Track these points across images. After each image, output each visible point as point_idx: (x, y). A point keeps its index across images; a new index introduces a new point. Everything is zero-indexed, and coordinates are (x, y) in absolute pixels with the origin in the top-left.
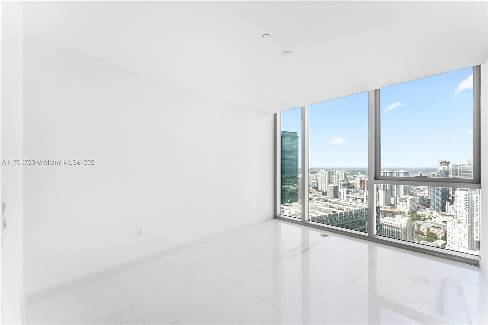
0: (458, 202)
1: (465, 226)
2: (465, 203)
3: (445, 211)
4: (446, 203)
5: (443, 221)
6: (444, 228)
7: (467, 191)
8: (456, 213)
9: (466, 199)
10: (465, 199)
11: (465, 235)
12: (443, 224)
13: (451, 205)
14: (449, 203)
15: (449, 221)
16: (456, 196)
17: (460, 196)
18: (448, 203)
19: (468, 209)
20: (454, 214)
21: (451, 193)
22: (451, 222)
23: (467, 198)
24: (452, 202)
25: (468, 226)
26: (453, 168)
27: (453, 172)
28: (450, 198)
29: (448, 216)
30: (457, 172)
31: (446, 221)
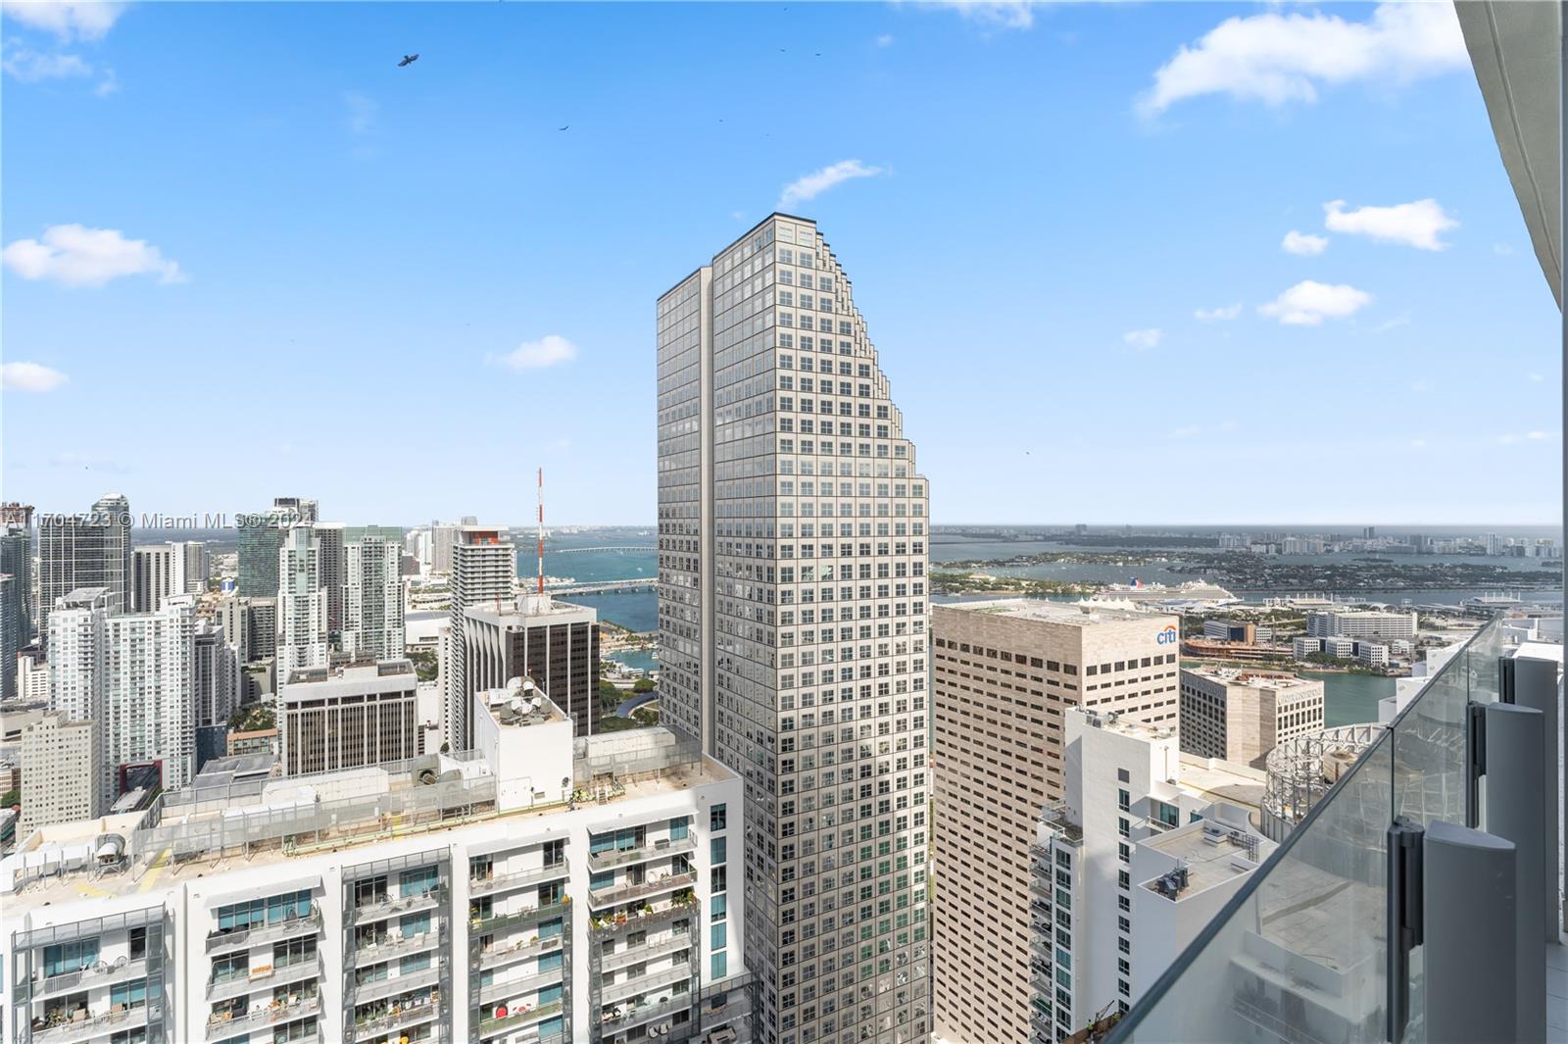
0: (61, 650)
1: (83, 729)
2: (83, 649)
3: (16, 694)
4: (20, 661)
5: (8, 734)
6: (10, 762)
7: (89, 609)
8: (53, 691)
9: (86, 636)
10: (82, 638)
11: (83, 760)
12: (8, 744)
13: (39, 667)
14: (29, 660)
15: (31, 729)
16: (53, 632)
17: (65, 630)
18: (24, 663)
19: (92, 670)
20: (47, 698)
21: (36, 621)
22: (37, 728)
23: (90, 632)
24: (40, 656)
25: (89, 728)
26: (45, 531)
27: (45, 544)
28: (35, 642)
29: (26, 709)
30: (57, 544)
31: (19, 732)
